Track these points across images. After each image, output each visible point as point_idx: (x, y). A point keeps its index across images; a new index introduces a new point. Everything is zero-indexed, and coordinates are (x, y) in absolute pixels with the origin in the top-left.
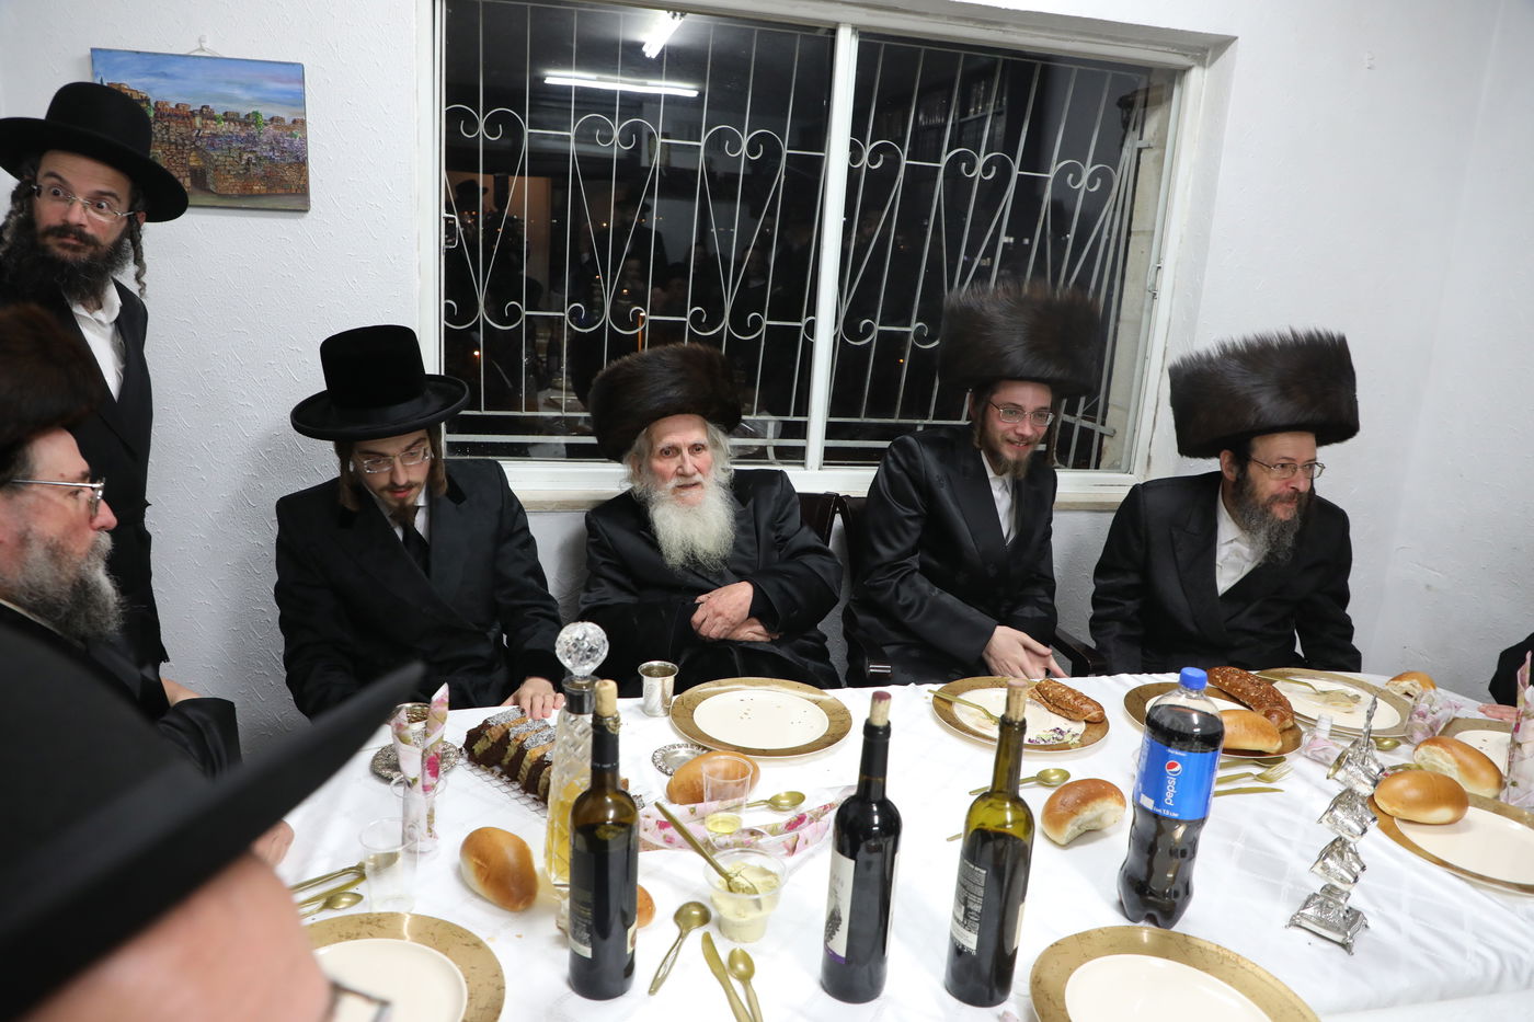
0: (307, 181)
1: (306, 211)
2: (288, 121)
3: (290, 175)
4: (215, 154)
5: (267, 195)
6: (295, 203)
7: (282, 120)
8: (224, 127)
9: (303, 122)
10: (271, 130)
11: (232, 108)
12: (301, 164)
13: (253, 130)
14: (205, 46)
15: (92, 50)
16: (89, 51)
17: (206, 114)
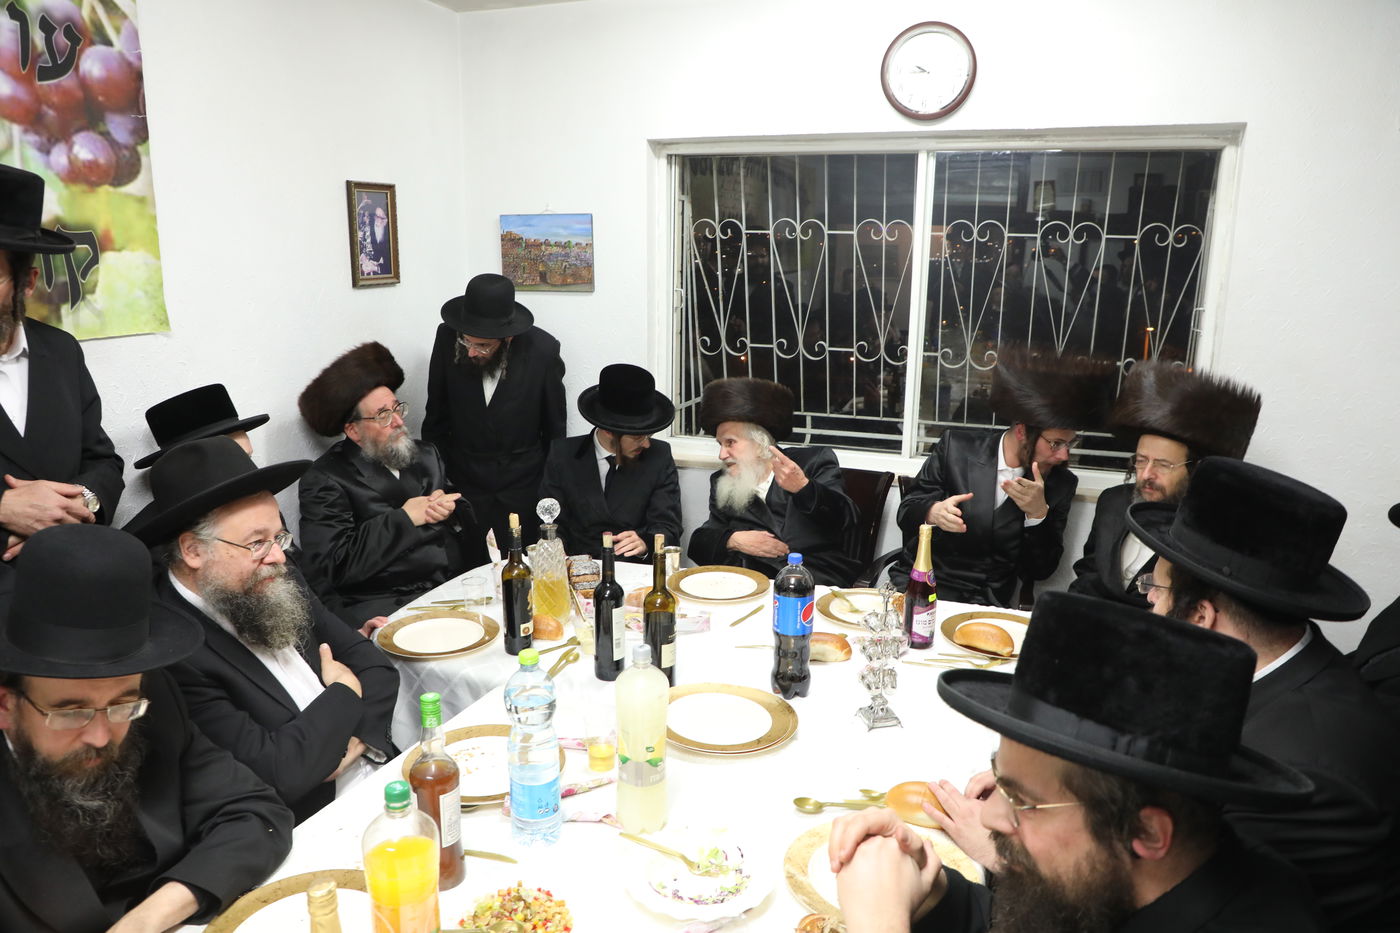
0: (593, 276)
1: (592, 292)
2: (584, 245)
3: (584, 273)
4: (550, 264)
5: (574, 284)
6: (587, 288)
7: (580, 244)
8: (555, 249)
9: (592, 245)
10: (576, 250)
11: (558, 239)
12: (590, 266)
13: (568, 250)
14: (549, 208)
15: (501, 216)
16: (498, 217)
17: (547, 243)
